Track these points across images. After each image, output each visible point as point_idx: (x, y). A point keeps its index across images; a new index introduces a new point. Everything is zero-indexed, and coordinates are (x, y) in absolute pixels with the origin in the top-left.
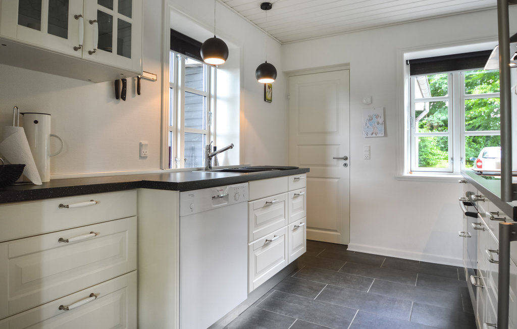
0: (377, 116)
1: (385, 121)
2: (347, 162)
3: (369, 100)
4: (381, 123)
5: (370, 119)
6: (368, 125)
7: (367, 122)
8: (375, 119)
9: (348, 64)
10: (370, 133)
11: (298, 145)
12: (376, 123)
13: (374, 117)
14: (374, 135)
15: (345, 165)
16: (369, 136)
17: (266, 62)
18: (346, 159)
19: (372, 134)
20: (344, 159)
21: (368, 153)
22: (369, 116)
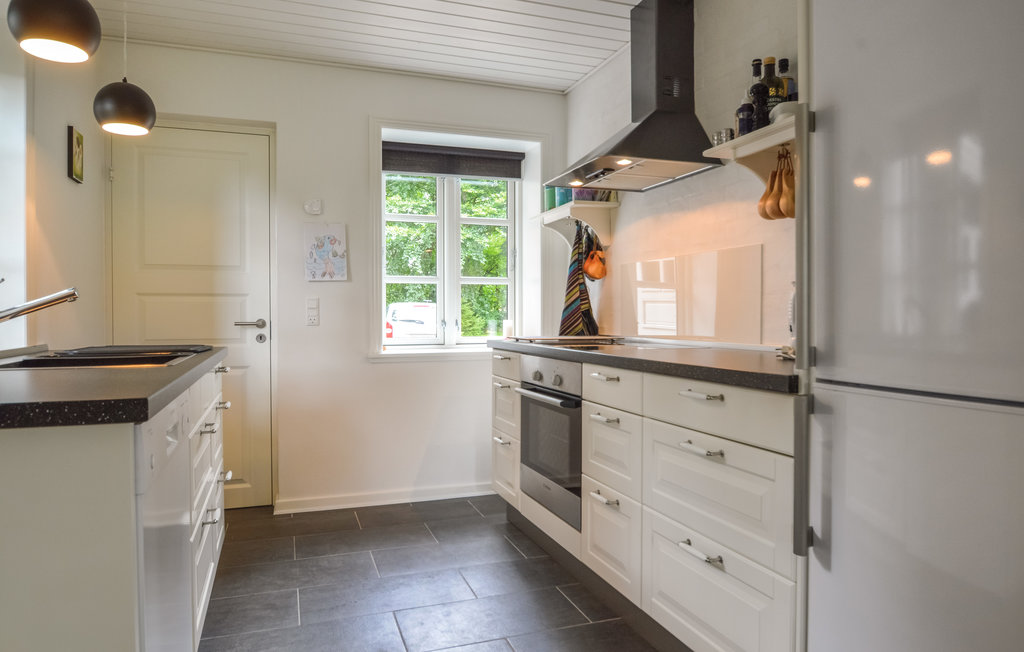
0: (333, 241)
1: (347, 251)
2: (265, 331)
3: (316, 209)
4: (339, 254)
5: (320, 246)
6: (315, 255)
7: (314, 251)
8: (328, 246)
9: (273, 126)
10: (319, 273)
11: (139, 294)
12: (331, 254)
13: (327, 242)
14: (327, 278)
15: (261, 338)
16: (316, 279)
17: (125, 80)
18: (261, 324)
19: (324, 275)
20: (258, 326)
21: (315, 312)
22: (317, 239)
